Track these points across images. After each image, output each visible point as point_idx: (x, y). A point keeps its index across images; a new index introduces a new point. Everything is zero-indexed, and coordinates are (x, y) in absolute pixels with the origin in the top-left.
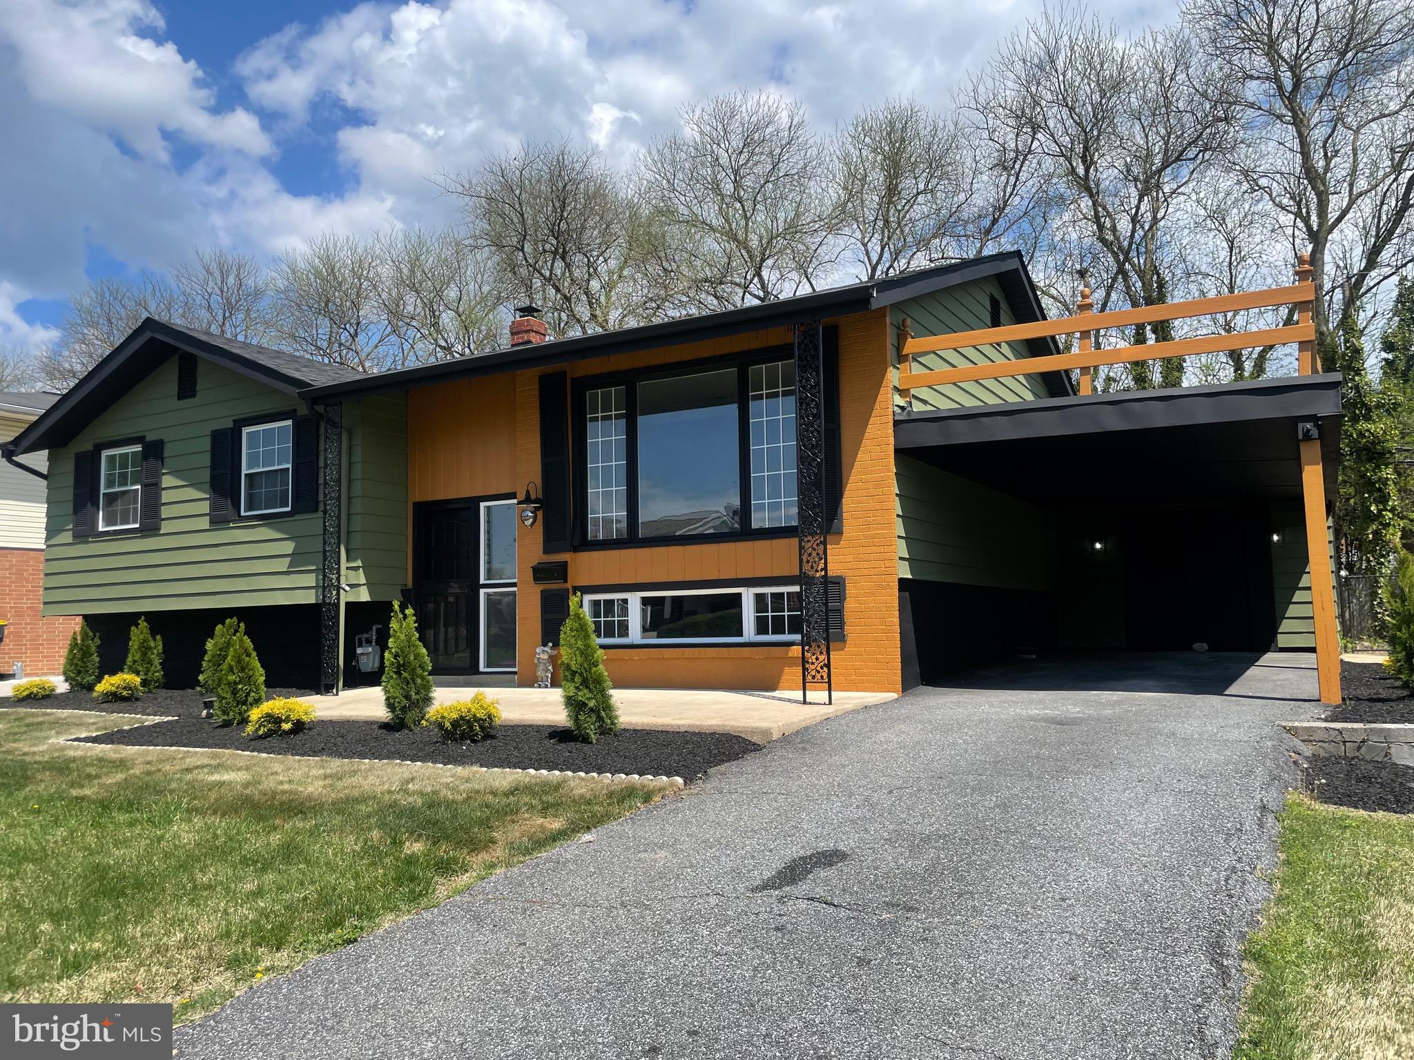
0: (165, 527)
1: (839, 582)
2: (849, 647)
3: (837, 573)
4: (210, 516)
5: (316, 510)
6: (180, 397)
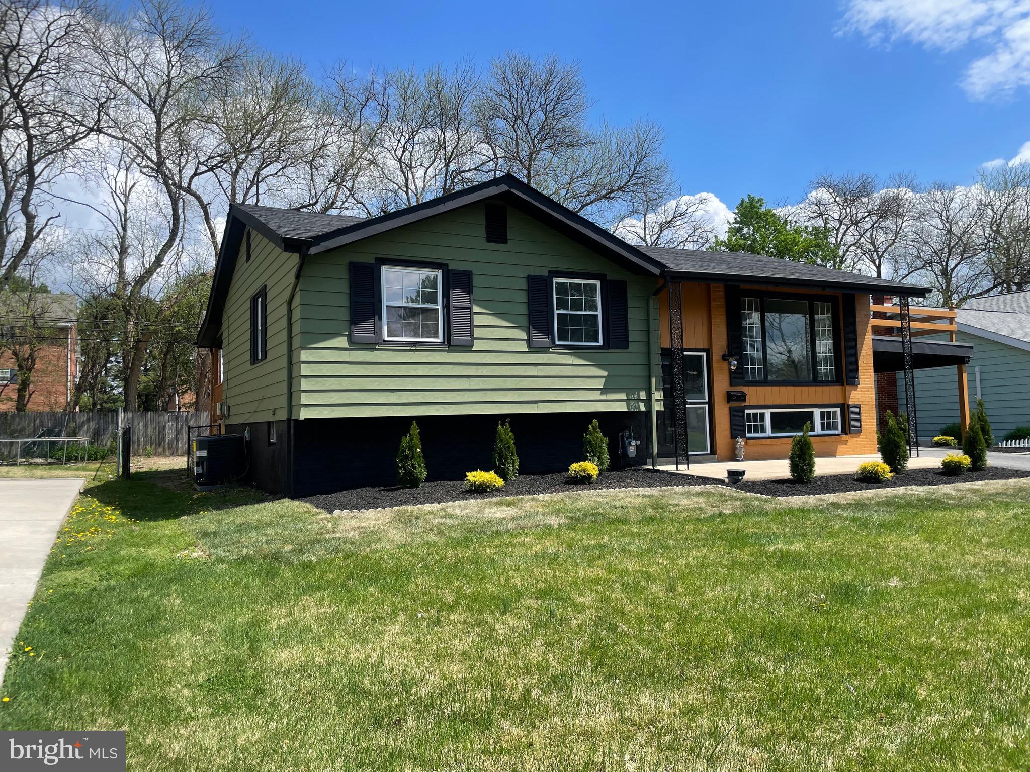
0: (477, 345)
1: (858, 407)
2: (862, 435)
3: (857, 403)
4: (529, 341)
5: (627, 347)
6: (489, 239)
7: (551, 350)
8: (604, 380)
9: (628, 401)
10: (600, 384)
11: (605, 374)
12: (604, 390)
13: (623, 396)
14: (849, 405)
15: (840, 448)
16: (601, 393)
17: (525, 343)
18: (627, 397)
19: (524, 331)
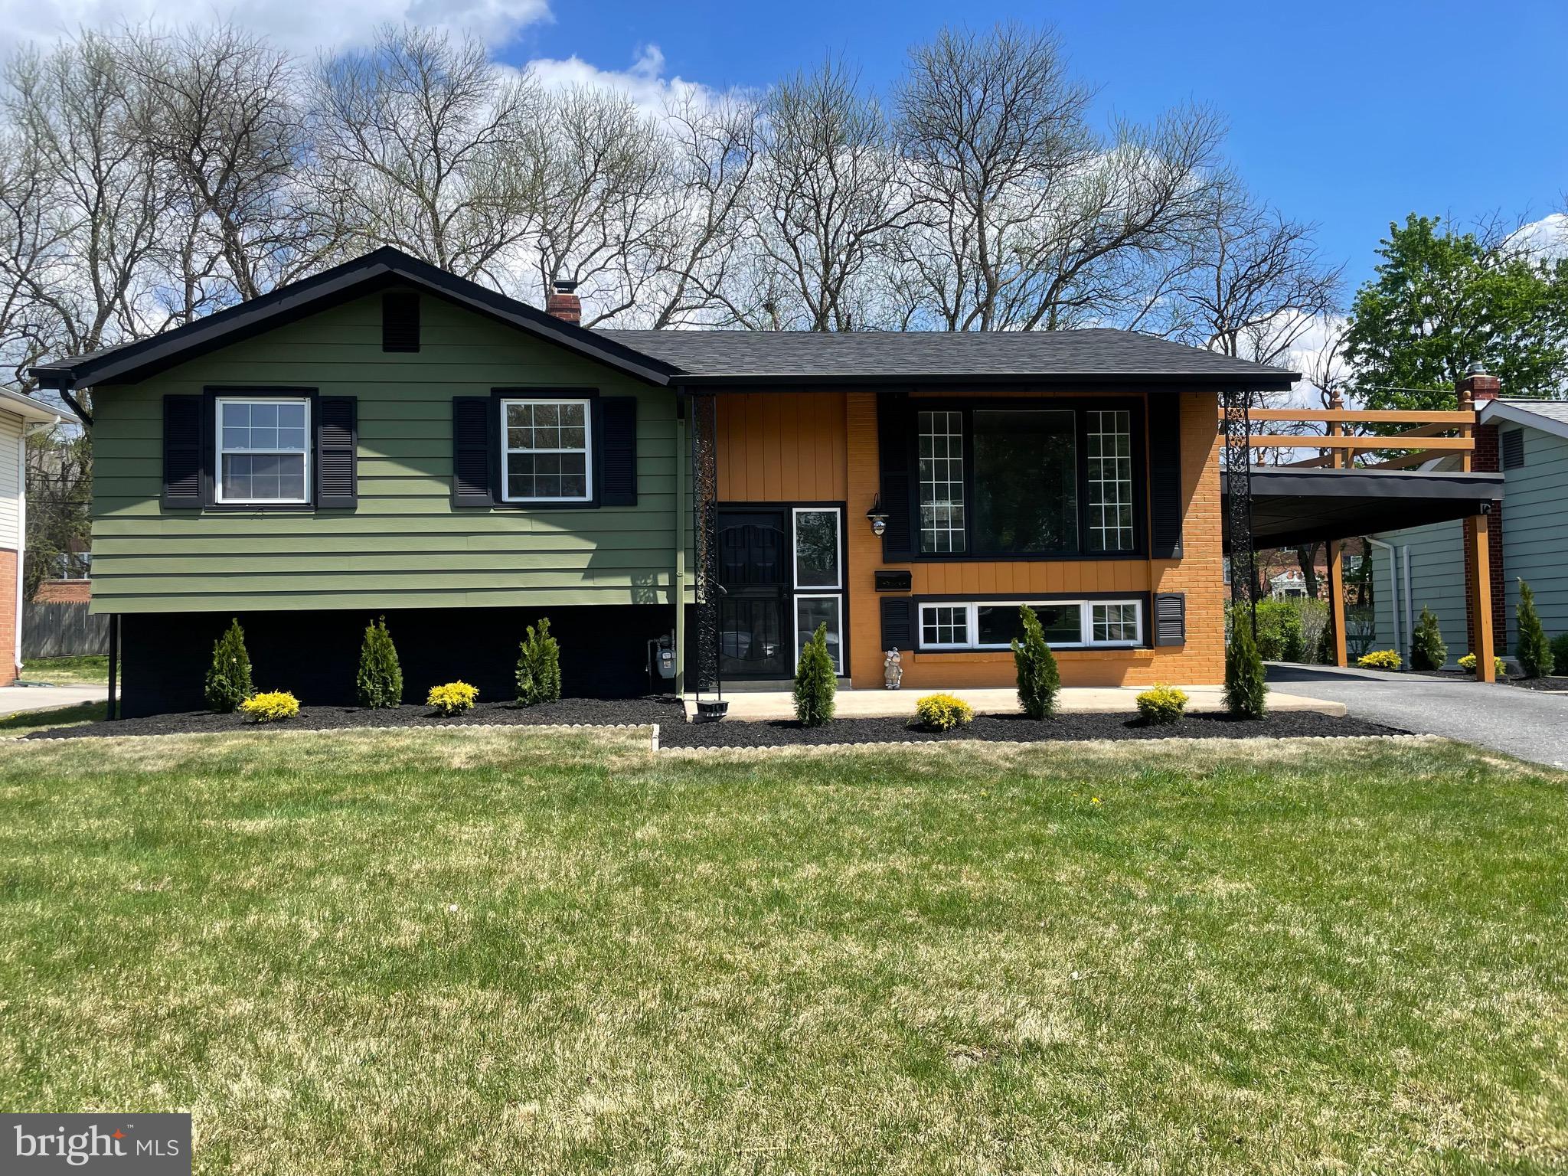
0: (363, 507)
1: (1180, 598)
2: (1186, 650)
3: (1177, 590)
4: (451, 497)
5: (634, 503)
6: (388, 347)
7: (492, 511)
8: (590, 555)
9: (633, 588)
10: (583, 561)
11: (593, 546)
12: (590, 572)
13: (627, 582)
14: (1155, 594)
15: (1131, 672)
16: (584, 578)
17: (447, 500)
18: (633, 581)
19: (443, 482)
